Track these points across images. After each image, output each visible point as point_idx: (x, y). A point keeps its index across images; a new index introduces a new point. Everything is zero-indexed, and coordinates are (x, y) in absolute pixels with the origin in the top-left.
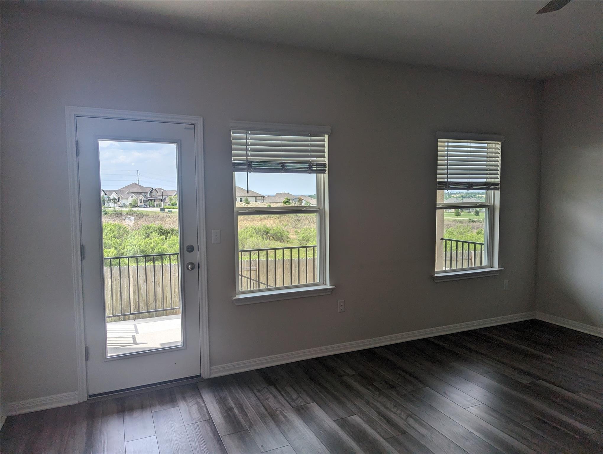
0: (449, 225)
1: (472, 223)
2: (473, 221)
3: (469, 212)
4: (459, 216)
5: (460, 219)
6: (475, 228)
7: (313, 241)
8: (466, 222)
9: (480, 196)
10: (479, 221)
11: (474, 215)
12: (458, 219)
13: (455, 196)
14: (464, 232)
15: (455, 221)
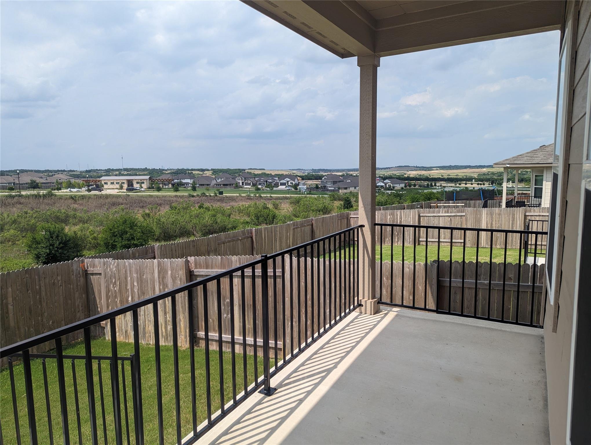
0: (171, 201)
1: (192, 198)
2: (193, 196)
3: (185, 188)
4: (177, 192)
5: (181, 195)
6: (195, 202)
7: (9, 229)
8: (186, 197)
9: (190, 172)
10: (198, 195)
11: (191, 190)
12: (179, 195)
13: (167, 172)
14: (188, 207)
15: (176, 196)
